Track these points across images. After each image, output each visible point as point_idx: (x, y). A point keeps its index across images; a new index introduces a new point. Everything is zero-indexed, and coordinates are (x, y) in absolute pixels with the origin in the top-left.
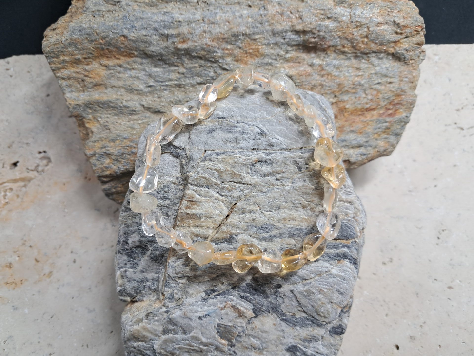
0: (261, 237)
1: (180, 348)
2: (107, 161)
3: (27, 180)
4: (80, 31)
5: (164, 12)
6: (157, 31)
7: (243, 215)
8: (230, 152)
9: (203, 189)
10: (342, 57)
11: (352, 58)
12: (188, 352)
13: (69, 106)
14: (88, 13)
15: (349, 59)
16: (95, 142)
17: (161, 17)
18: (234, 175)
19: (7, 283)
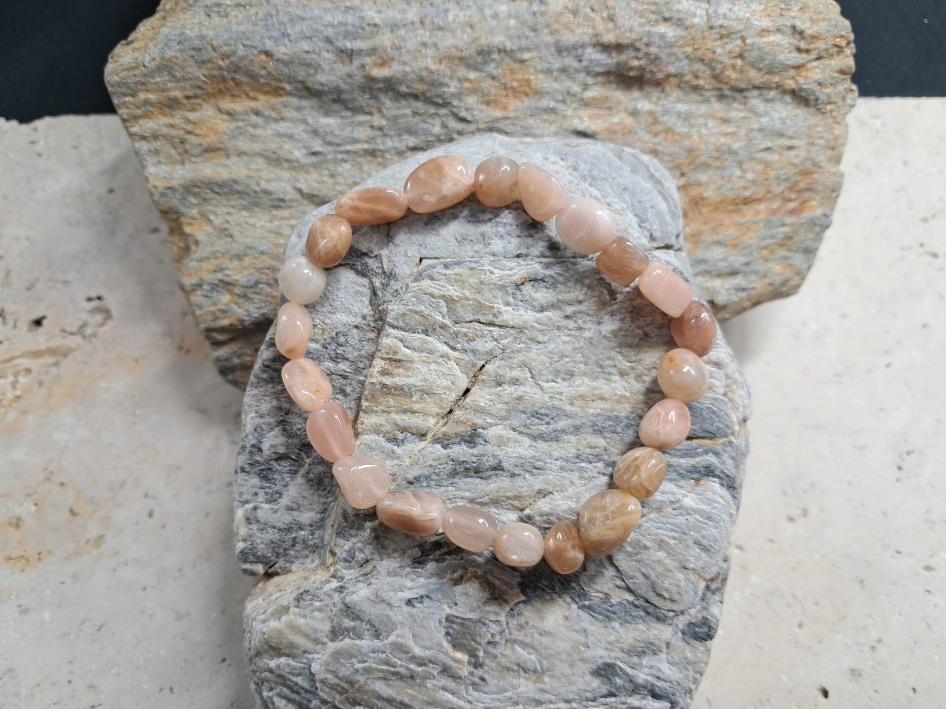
0: (537, 433)
1: (367, 670)
2: (225, 298)
3: (59, 353)
4: (180, 43)
5: (346, 7)
6: (331, 43)
7: (499, 388)
8: (470, 262)
9: (417, 336)
10: (694, 97)
11: (713, 100)
12: (385, 679)
13: (153, 190)
14: (197, 10)
15: (707, 101)
16: (201, 260)
17: (338, 17)
18: (480, 307)
19: (9, 559)
